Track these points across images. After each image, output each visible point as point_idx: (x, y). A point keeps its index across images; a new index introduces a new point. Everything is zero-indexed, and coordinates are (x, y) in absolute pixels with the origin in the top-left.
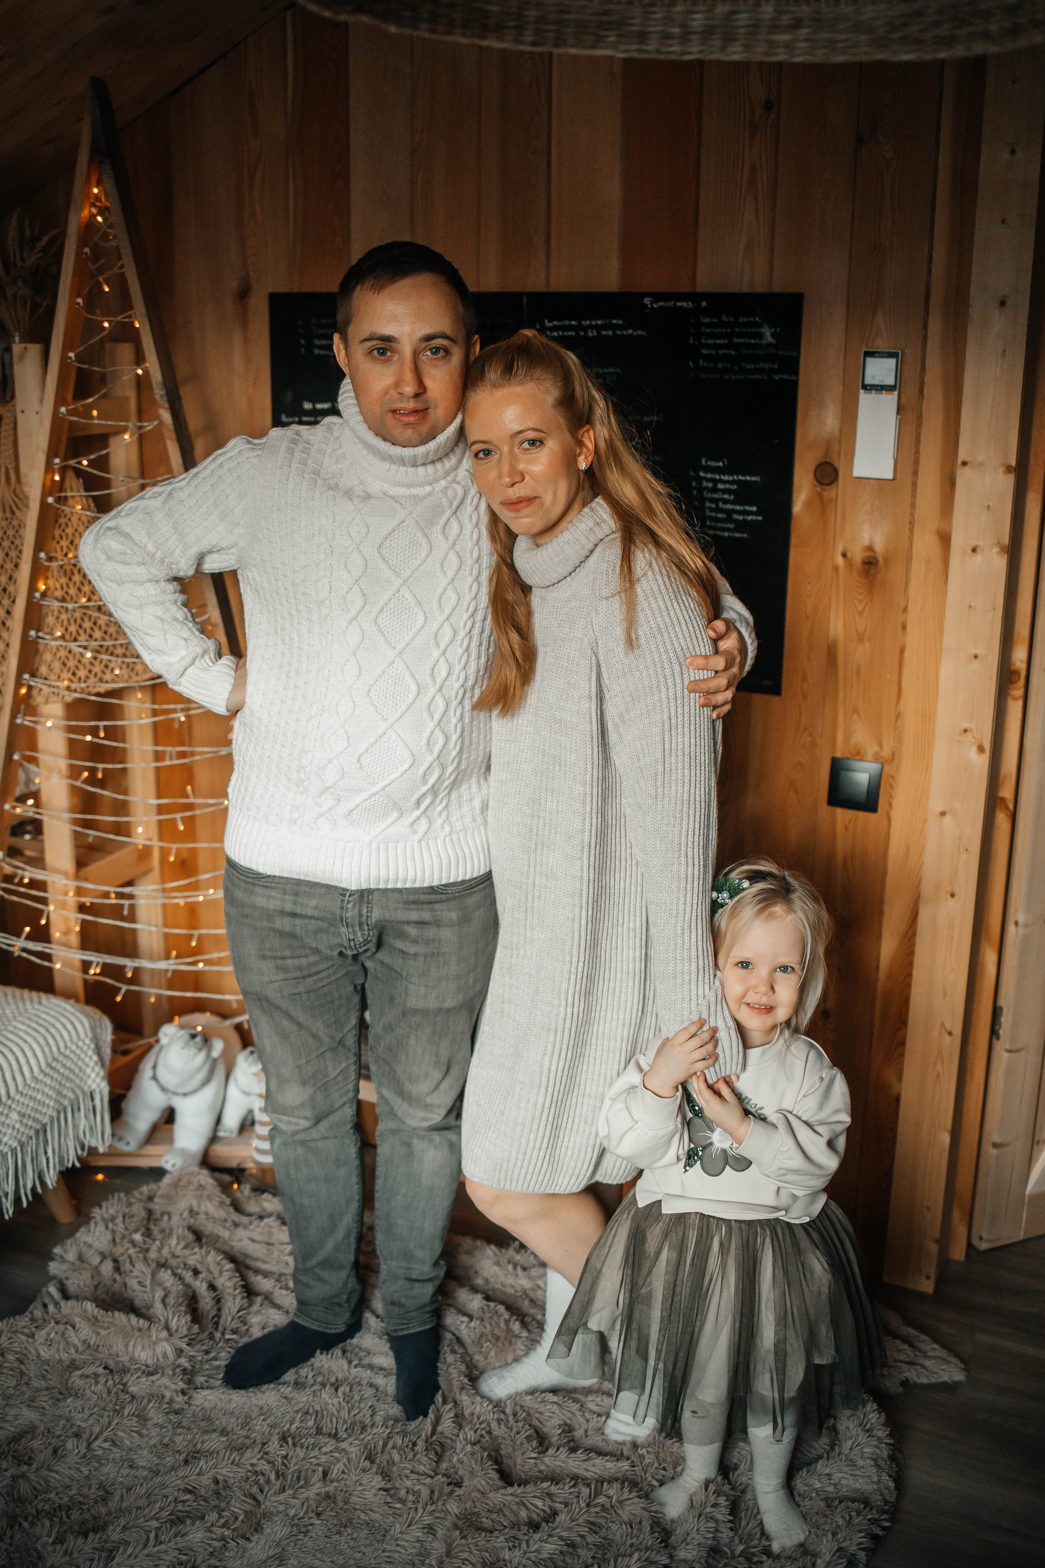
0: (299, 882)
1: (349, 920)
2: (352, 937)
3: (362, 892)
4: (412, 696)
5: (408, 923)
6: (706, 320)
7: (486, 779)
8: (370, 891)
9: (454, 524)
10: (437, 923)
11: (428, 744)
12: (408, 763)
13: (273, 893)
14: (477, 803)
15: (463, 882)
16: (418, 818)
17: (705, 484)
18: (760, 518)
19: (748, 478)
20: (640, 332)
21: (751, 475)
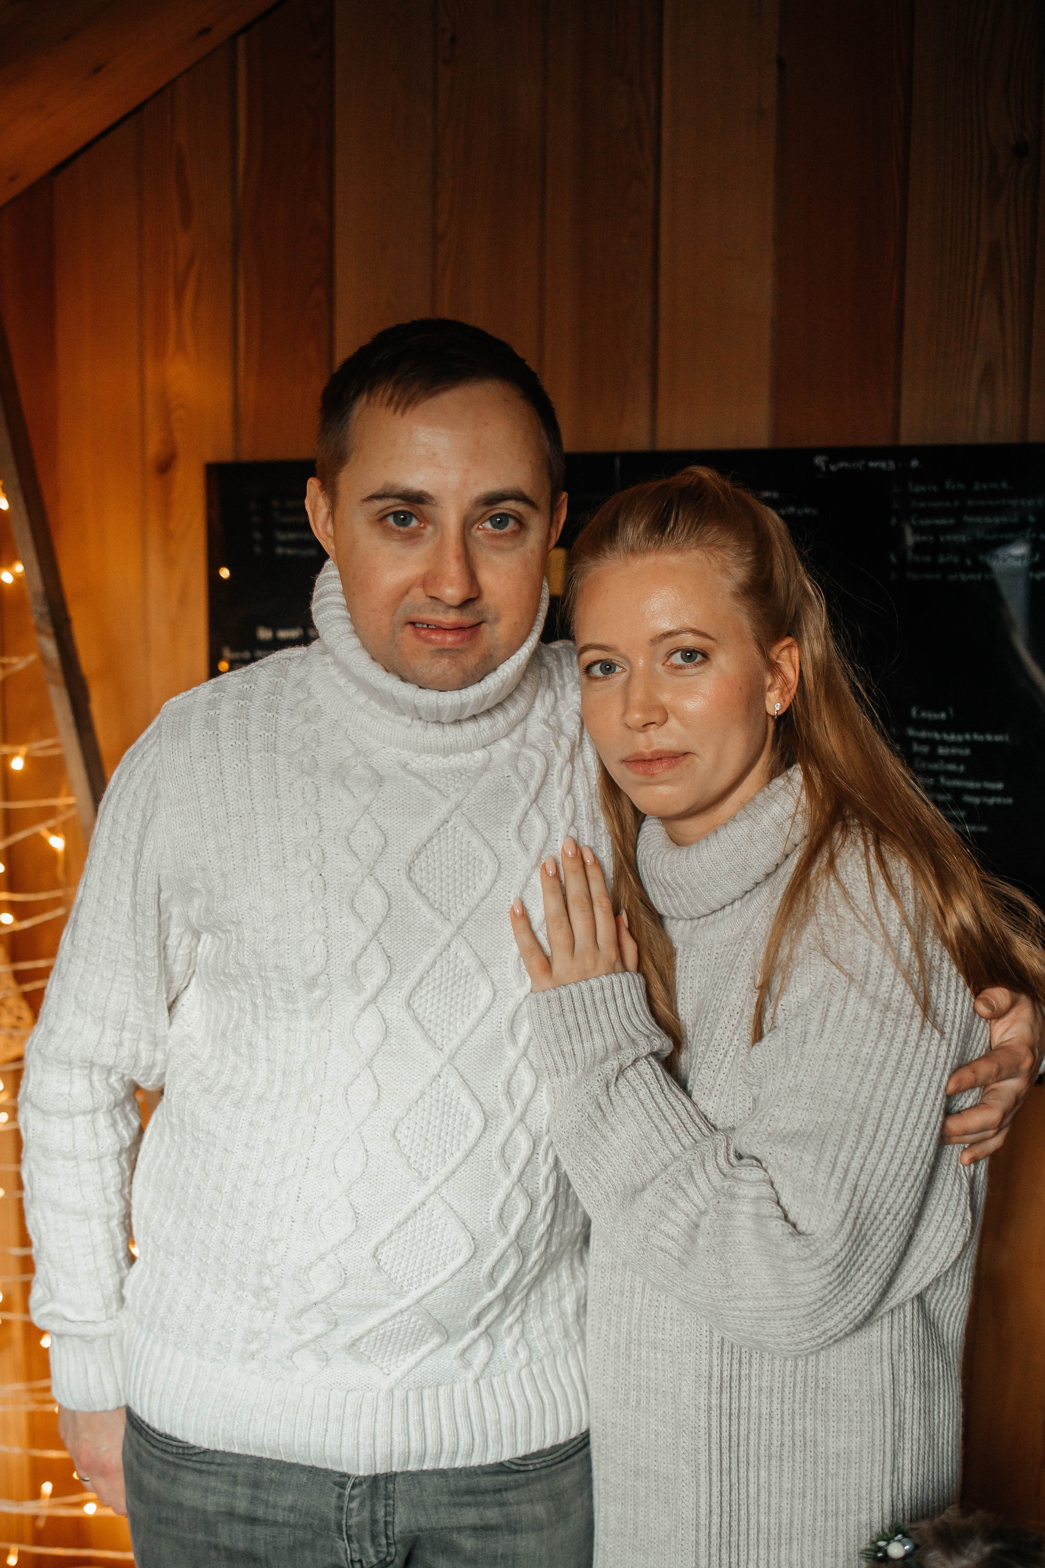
0: (259, 1463)
1: (354, 1531)
2: (356, 1557)
3: (375, 1480)
4: (472, 1135)
5: (460, 1529)
6: (919, 489)
7: (582, 1260)
8: (390, 1477)
9: (537, 823)
10: (513, 1527)
11: (501, 1217)
12: (466, 1252)
13: (213, 1482)
14: (569, 1304)
15: (555, 1449)
16: (475, 1341)
17: (916, 748)
18: (1010, 801)
19: (989, 737)
20: (807, 510)
21: (994, 732)
